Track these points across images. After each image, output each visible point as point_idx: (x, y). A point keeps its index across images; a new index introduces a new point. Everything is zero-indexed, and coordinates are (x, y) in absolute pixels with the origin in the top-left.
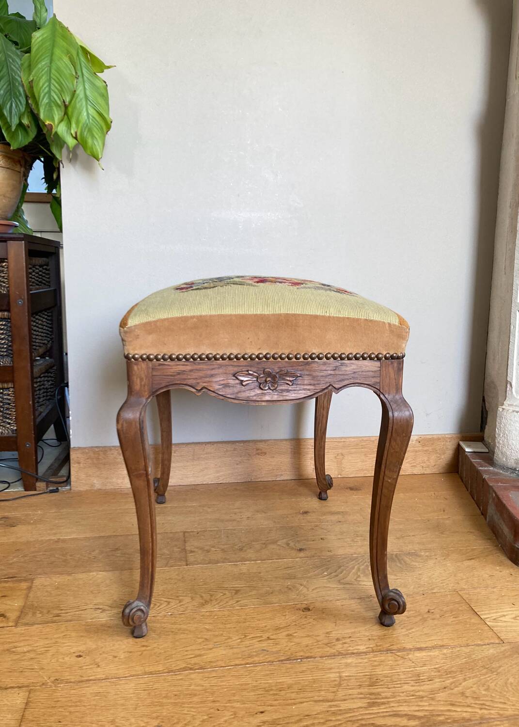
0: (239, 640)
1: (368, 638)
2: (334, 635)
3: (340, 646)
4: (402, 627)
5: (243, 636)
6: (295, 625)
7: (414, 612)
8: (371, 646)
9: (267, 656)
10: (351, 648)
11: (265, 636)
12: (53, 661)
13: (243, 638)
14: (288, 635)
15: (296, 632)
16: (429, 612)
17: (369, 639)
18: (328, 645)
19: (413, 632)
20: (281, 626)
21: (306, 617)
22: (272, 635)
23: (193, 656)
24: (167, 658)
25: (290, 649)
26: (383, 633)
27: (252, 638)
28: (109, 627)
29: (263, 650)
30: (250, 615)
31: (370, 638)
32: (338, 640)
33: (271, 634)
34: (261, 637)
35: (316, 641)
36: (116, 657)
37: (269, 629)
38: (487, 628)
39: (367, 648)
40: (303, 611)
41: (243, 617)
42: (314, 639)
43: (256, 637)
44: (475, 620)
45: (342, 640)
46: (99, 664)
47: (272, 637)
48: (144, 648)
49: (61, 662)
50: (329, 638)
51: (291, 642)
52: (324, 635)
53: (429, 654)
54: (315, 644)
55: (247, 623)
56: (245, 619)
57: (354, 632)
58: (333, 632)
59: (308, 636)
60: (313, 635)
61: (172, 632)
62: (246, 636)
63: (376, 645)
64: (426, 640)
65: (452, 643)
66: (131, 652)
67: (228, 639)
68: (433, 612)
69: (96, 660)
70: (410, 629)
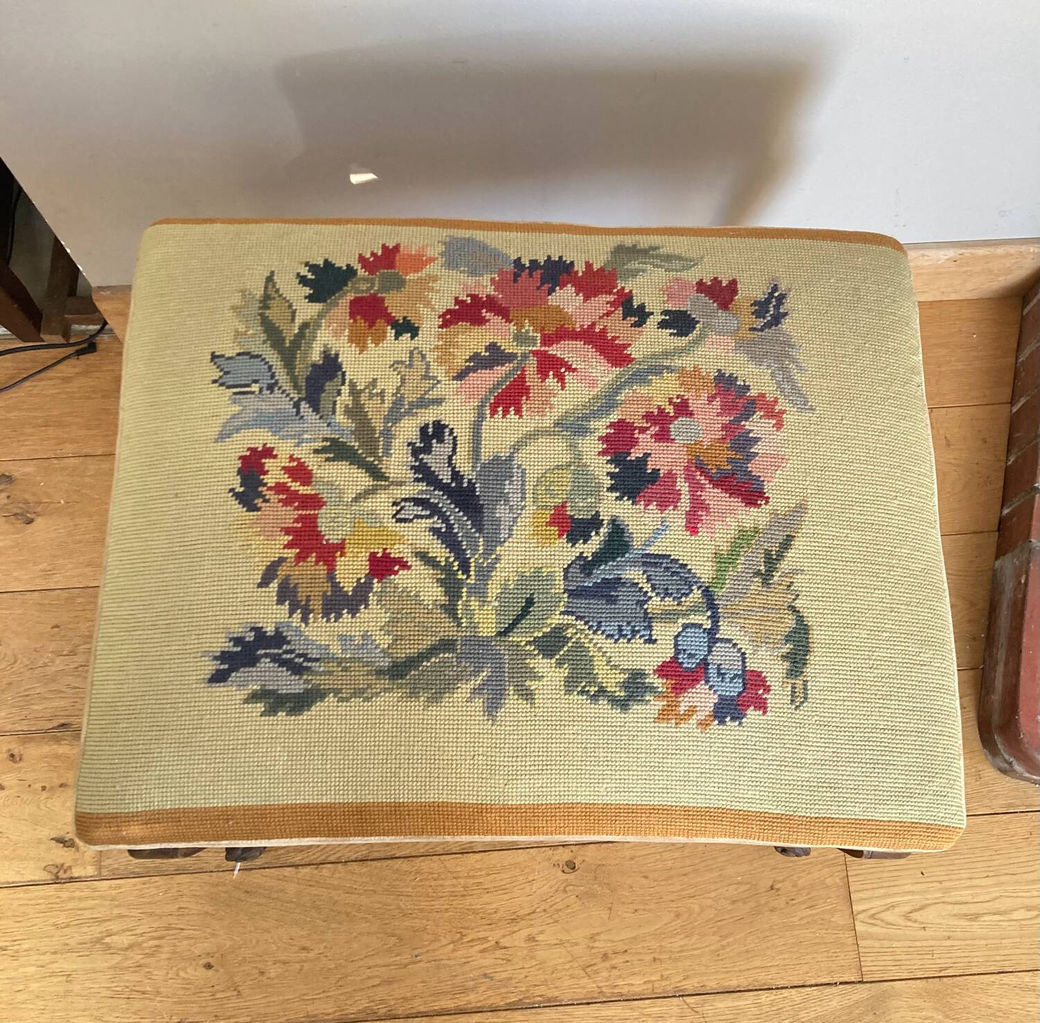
0: (451, 946)
1: (652, 956)
2: (601, 945)
3: (605, 974)
4: (715, 929)
5: (458, 936)
6: (545, 910)
7: (748, 886)
8: (653, 978)
9: (490, 993)
10: (620, 982)
11: (493, 936)
12: (170, 976)
13: (459, 940)
14: (531, 939)
15: (542, 932)
16: (772, 888)
17: (655, 959)
18: (588, 970)
19: (729, 944)
20: (521, 913)
21: (565, 891)
22: (504, 936)
23: (377, 981)
24: (340, 983)
25: (526, 977)
26: (682, 943)
27: (472, 940)
28: (247, 892)
29: (485, 975)
30: (473, 877)
31: (657, 957)
32: (605, 957)
33: (502, 932)
34: (485, 939)
35: (569, 959)
36: (262, 973)
37: (500, 920)
38: (851, 941)
39: (645, 982)
40: (563, 871)
41: (462, 881)
42: (568, 952)
43: (479, 939)
44: (840, 919)
45: (612, 959)
46: (240, 988)
47: (504, 942)
48: (304, 955)
49: (183, 978)
50: (593, 951)
51: (532, 958)
52: (586, 941)
53: (737, 1004)
54: (567, 966)
55: (468, 901)
56: (465, 887)
57: (635, 938)
58: (602, 937)
59: (560, 944)
60: (568, 941)
61: (347, 914)
62: (463, 936)
63: (662, 976)
64: (742, 968)
65: (782, 978)
66: (285, 963)
67: (434, 941)
68: (778, 890)
69: (236, 979)
70: (726, 937)
